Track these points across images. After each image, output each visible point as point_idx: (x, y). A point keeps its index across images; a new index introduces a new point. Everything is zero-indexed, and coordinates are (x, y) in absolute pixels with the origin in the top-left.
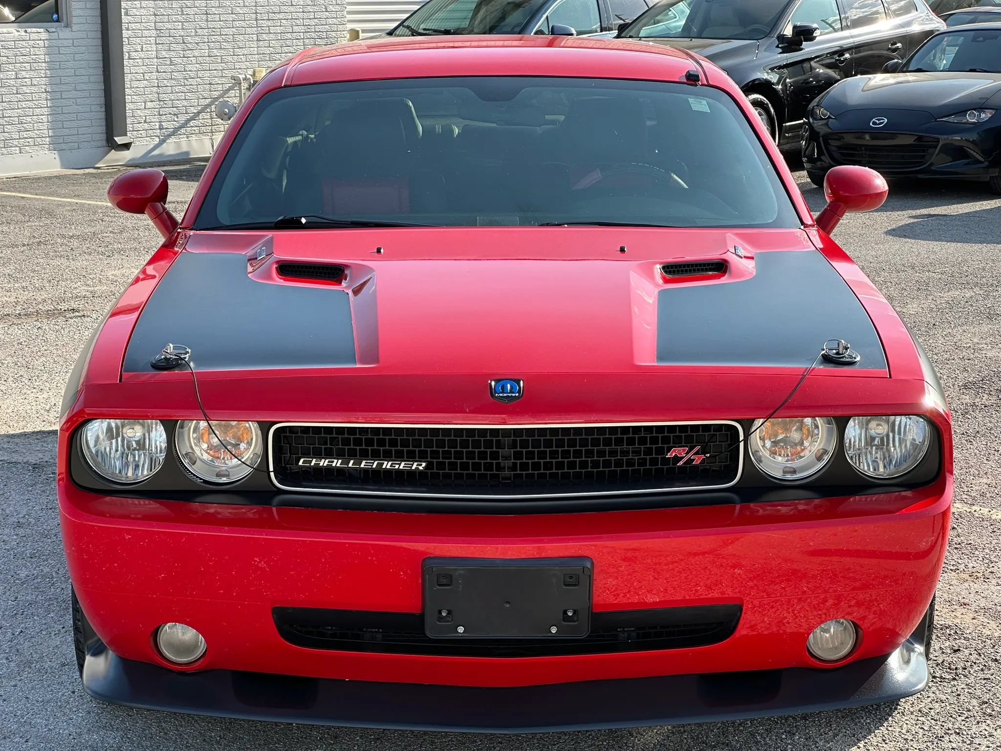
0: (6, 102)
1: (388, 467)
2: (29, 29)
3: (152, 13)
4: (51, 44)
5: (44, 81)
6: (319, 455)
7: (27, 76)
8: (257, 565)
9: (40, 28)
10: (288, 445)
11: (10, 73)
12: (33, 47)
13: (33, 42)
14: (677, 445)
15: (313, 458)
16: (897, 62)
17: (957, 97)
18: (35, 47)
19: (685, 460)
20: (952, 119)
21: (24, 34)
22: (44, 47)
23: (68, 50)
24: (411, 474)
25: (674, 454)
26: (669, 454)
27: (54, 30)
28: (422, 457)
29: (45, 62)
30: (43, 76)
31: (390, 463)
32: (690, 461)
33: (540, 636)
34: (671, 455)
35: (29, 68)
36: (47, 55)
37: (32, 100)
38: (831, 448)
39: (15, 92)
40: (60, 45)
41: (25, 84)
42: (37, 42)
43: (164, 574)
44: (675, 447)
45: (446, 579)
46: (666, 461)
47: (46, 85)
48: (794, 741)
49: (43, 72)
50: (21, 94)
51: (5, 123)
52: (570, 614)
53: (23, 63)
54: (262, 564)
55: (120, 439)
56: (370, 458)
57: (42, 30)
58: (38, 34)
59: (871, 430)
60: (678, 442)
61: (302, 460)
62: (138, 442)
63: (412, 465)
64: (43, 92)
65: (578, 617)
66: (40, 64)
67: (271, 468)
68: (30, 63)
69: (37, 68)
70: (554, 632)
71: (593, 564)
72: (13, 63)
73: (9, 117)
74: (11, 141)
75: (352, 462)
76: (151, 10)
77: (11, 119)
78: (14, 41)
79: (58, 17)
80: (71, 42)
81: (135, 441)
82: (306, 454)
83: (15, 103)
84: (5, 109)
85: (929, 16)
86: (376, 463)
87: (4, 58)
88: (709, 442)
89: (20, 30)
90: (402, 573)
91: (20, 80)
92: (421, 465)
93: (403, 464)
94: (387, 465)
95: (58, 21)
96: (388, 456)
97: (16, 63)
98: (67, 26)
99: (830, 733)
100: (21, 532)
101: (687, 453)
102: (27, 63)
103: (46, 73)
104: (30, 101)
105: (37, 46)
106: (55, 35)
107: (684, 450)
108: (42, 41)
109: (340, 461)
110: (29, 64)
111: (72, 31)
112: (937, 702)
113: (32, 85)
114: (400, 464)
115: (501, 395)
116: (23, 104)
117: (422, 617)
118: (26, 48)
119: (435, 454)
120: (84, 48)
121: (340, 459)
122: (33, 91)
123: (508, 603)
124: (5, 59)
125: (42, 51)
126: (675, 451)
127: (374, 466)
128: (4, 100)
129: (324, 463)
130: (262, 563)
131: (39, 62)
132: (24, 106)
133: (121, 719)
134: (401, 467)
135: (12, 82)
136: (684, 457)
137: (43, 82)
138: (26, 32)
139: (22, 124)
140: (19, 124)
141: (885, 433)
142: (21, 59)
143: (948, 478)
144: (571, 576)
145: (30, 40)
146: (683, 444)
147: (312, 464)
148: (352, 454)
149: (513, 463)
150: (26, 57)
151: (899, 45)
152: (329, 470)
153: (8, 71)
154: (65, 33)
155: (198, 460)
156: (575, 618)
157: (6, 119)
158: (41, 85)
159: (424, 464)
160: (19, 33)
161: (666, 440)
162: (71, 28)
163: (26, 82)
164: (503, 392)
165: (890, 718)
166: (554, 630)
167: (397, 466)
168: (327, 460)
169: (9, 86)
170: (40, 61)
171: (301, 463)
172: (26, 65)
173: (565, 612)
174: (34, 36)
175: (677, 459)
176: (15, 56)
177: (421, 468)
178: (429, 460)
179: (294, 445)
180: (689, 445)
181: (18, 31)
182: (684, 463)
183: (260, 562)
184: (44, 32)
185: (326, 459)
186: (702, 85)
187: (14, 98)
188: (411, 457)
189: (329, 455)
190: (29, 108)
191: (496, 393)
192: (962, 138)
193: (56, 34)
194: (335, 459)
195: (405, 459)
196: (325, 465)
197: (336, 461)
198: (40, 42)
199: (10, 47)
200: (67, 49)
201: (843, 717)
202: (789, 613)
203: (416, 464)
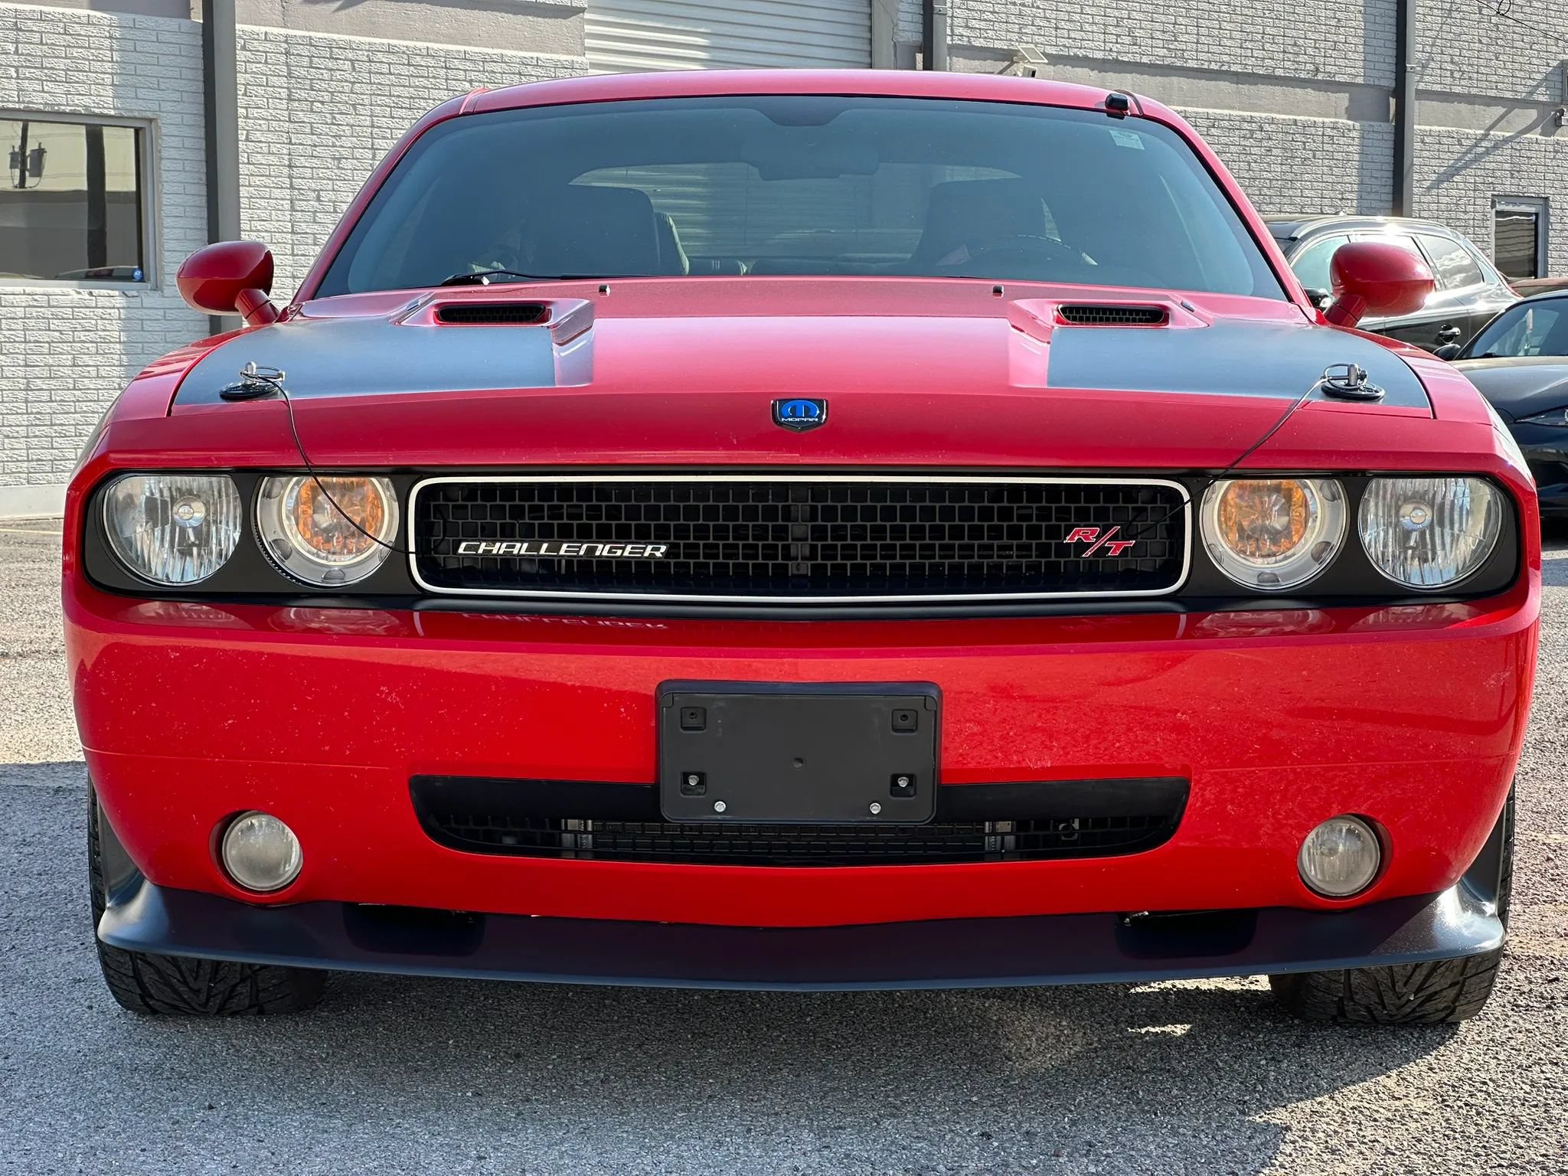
0: (56, 401)
1: (605, 553)
2: (97, 291)
3: (289, 274)
4: (130, 316)
5: (118, 371)
6: (491, 536)
7: (91, 363)
8: (385, 699)
9: (112, 290)
10: (441, 521)
11: (64, 357)
12: (102, 319)
13: (101, 310)
14: (1082, 524)
15: (481, 541)
16: (1452, 349)
17: (1546, 388)
18: (106, 319)
19: (1095, 548)
20: (1542, 419)
21: (87, 297)
22: (120, 319)
23: (156, 326)
24: (643, 564)
25: (1076, 538)
26: (1068, 538)
27: (135, 293)
28: (661, 536)
29: (120, 342)
30: (117, 363)
31: (608, 547)
32: (1103, 550)
33: (854, 820)
34: (1071, 539)
35: (94, 350)
36: (123, 331)
37: (98, 401)
38: (1337, 541)
39: (71, 386)
40: (145, 318)
41: (86, 374)
42: (109, 311)
43: (234, 719)
44: (1079, 526)
45: (696, 718)
46: (1064, 549)
47: (120, 377)
48: (1280, 1068)
49: (116, 357)
50: (80, 389)
51: (54, 435)
52: (903, 783)
53: (85, 342)
54: (393, 698)
55: (168, 528)
56: (575, 538)
57: (116, 293)
58: (109, 297)
59: (1404, 517)
60: (1083, 517)
61: (463, 545)
62: (197, 530)
63: (645, 549)
64: (115, 389)
65: (915, 789)
66: (112, 345)
67: (412, 547)
68: (96, 342)
69: (107, 351)
70: (875, 812)
71: (940, 692)
72: (70, 342)
73: (62, 425)
74: (63, 462)
75: (545, 546)
76: (288, 268)
77: (64, 428)
78: (72, 307)
79: (142, 274)
80: (161, 312)
81: (194, 528)
82: (471, 534)
83: (72, 404)
84: (55, 413)
85: (1501, 289)
86: (585, 546)
87: (55, 333)
88: (1133, 520)
89: (81, 290)
90: (623, 710)
91: (80, 368)
92: (658, 549)
93: (629, 548)
94: (603, 550)
95: (142, 280)
96: (604, 536)
97: (74, 342)
98: (156, 288)
99: (1342, 1062)
100: (26, 850)
101: (1098, 537)
102: (92, 342)
103: (120, 360)
104: (95, 401)
105: (107, 316)
106: (136, 302)
107: (1093, 533)
108: (116, 310)
109: (525, 545)
110: (95, 345)
111: (163, 296)
112: (1520, 1032)
113: (98, 377)
114: (623, 549)
115: (790, 419)
116: (84, 406)
117: (655, 790)
118: (90, 318)
119: (682, 532)
120: (181, 324)
121: (526, 542)
122: (100, 387)
123: (800, 760)
124: (57, 334)
125: (116, 325)
126: (1077, 532)
127: (582, 553)
128: (53, 399)
129: (499, 548)
130: (394, 695)
131: (111, 342)
132: (85, 409)
133: (165, 1035)
134: (626, 554)
135: (67, 371)
136: (1094, 543)
137: (116, 374)
138: (91, 294)
139: (81, 436)
140: (76, 436)
141: (1427, 523)
142: (82, 336)
143: (1531, 576)
144: (904, 716)
145: (96, 307)
146: (1092, 522)
147: (480, 551)
148: (546, 533)
149: (811, 545)
150: (90, 333)
151: (1456, 330)
152: (507, 560)
153: (61, 353)
154: (152, 299)
155: (294, 552)
156: (912, 792)
157: (56, 428)
158: (114, 377)
159: (663, 548)
160: (80, 296)
161: (1063, 513)
162: (162, 292)
163: (89, 372)
164: (794, 416)
165: (1442, 1048)
166: (876, 809)
167: (619, 553)
168: (504, 545)
169: (62, 377)
170: (112, 340)
171: (461, 551)
172: (90, 345)
173: (895, 779)
174: (102, 302)
175: (1082, 546)
176: (73, 332)
177: (658, 554)
178: (672, 540)
179: (451, 520)
180: (1101, 524)
181: (79, 293)
182: (1094, 554)
183: (390, 693)
184: (120, 296)
185: (502, 542)
186: (1133, 115)
187: (69, 396)
188: (643, 536)
189: (507, 534)
190: (93, 412)
191: (782, 416)
192: (1558, 451)
193: (139, 299)
194: (517, 541)
195: (633, 539)
196: (501, 552)
197: (518, 545)
198: (113, 311)
199: (65, 316)
200: (154, 324)
201: (1363, 1045)
202: (1268, 818)
203: (650, 547)
